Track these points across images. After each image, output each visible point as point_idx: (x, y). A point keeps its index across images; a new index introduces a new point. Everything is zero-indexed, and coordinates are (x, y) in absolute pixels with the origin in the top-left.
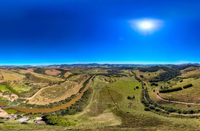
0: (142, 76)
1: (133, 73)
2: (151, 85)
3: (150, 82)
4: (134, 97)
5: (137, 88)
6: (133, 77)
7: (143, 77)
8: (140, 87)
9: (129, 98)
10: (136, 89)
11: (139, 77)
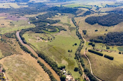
0: (84, 32)
1: (75, 23)
2: (89, 44)
3: (90, 41)
4: (72, 51)
5: (76, 44)
6: (74, 32)
7: (85, 34)
8: (78, 44)
9: (69, 51)
10: (74, 46)
11: (81, 32)
